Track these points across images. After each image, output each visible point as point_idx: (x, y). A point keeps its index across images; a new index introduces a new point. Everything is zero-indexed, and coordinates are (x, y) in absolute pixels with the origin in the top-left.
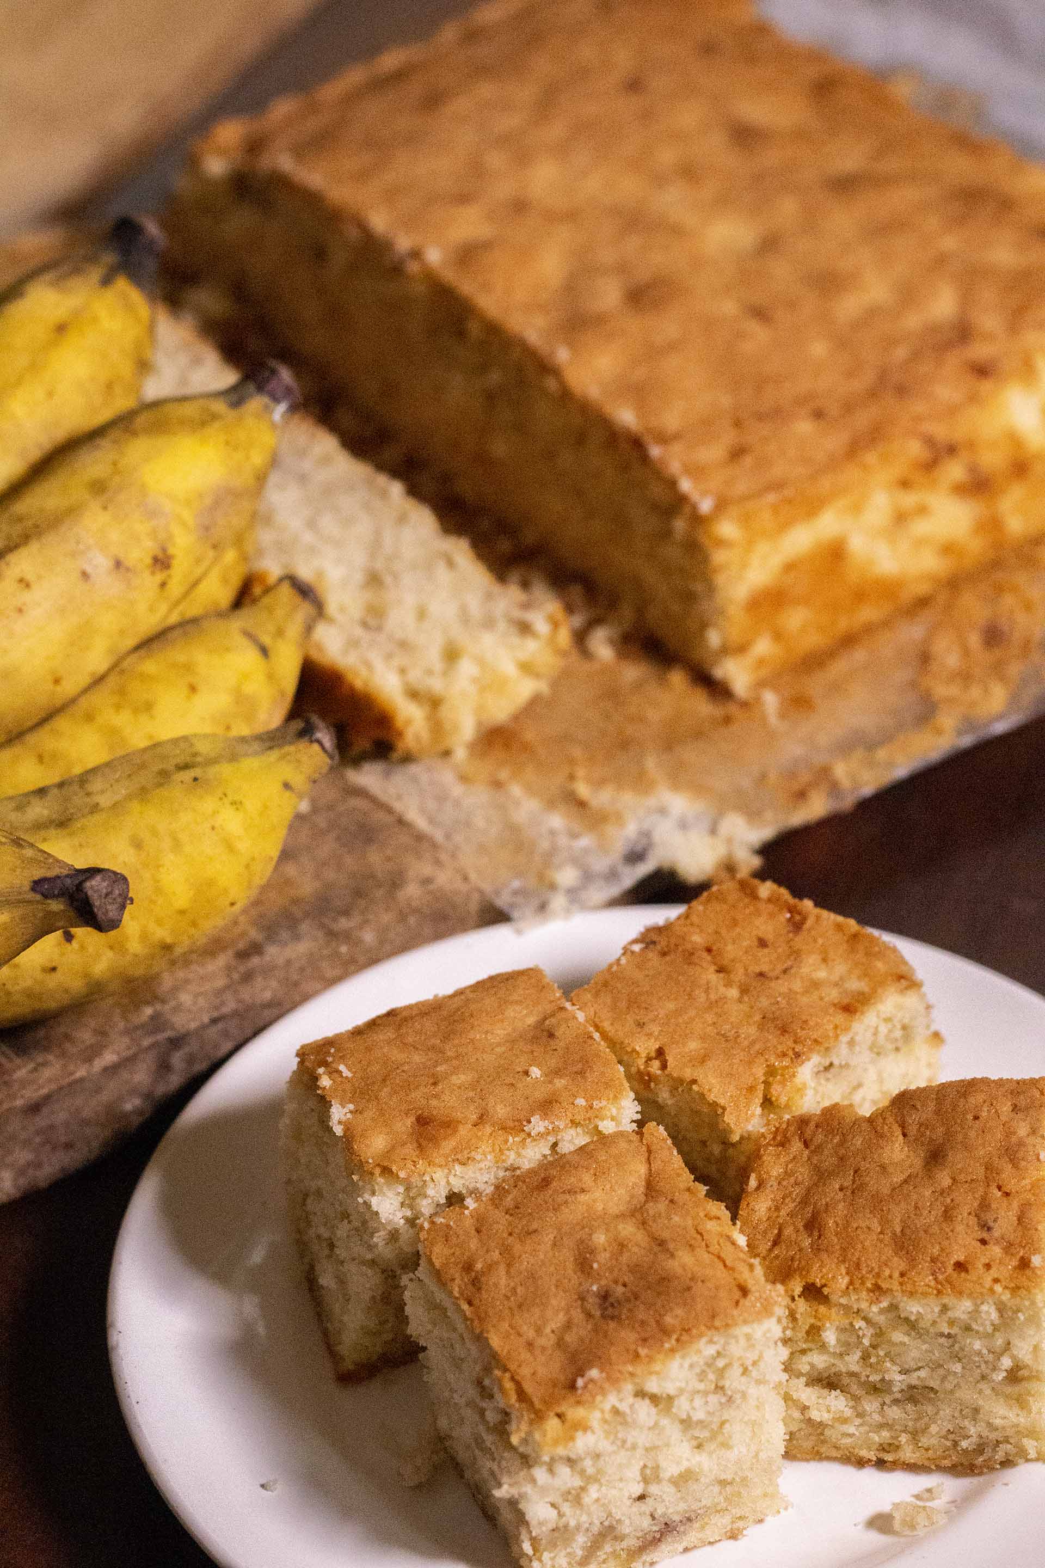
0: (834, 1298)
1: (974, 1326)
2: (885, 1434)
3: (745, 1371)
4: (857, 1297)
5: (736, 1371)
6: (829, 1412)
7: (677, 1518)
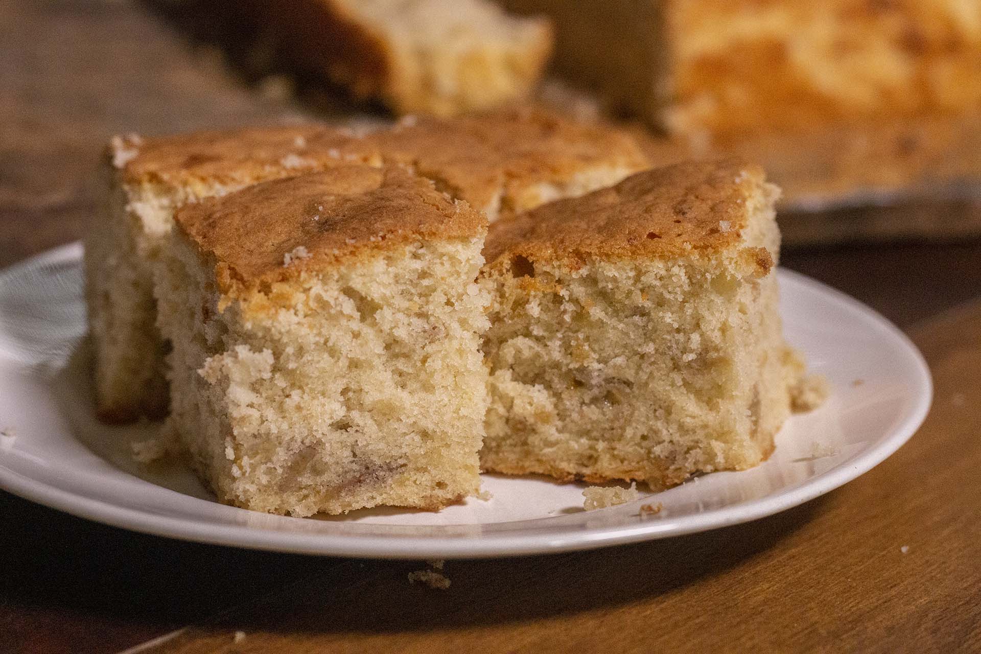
0: (540, 267)
2: (584, 441)
3: (449, 303)
4: (558, 263)
5: (439, 298)
6: (531, 405)
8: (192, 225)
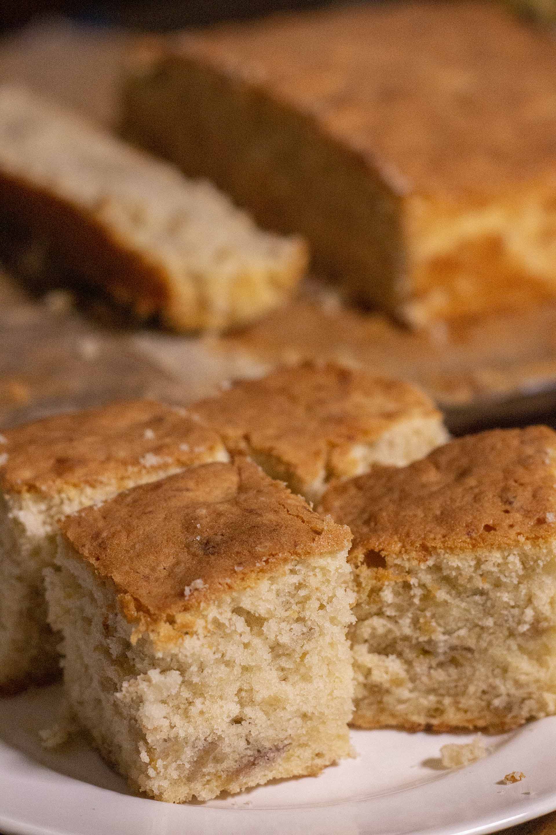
0: (390, 560)
1: (504, 579)
2: (432, 698)
3: (322, 607)
4: (408, 557)
5: (314, 604)
6: (387, 673)
7: (267, 745)
8: (84, 546)
